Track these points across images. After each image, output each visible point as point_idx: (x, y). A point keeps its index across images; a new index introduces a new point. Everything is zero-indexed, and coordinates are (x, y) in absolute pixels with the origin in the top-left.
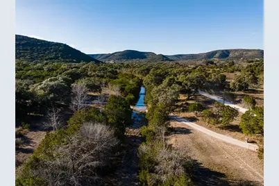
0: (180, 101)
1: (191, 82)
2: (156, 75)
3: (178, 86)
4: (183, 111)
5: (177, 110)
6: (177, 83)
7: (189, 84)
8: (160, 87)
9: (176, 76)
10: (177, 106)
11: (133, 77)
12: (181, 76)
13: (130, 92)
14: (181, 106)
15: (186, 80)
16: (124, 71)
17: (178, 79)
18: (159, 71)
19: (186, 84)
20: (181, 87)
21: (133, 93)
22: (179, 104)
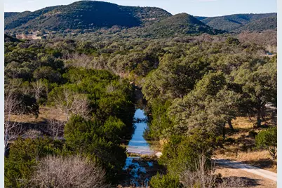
0: (237, 131)
1: (263, 84)
2: (178, 70)
3: (231, 93)
4: (244, 149)
5: (231, 147)
6: (231, 87)
7: (258, 88)
8: (189, 97)
9: (228, 72)
10: (232, 141)
11: (111, 78)
12: (242, 70)
13: (112, 114)
14: (239, 141)
15: (253, 80)
16: (82, 62)
17: (233, 79)
18: (184, 61)
19: (252, 90)
20: (239, 96)
21: (119, 117)
22: (236, 137)
